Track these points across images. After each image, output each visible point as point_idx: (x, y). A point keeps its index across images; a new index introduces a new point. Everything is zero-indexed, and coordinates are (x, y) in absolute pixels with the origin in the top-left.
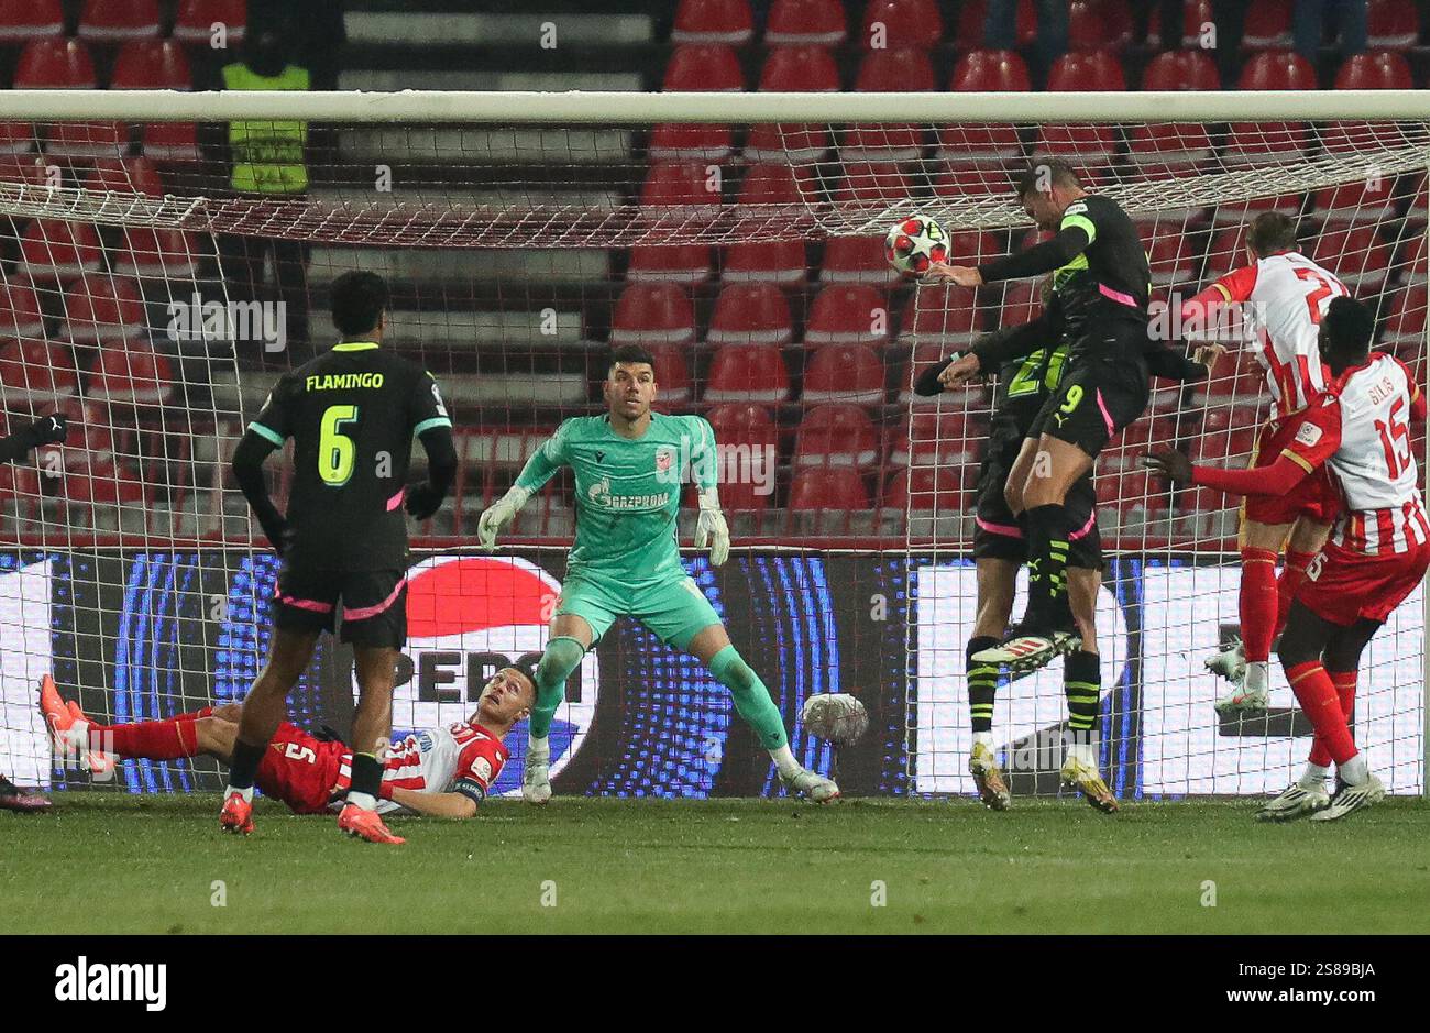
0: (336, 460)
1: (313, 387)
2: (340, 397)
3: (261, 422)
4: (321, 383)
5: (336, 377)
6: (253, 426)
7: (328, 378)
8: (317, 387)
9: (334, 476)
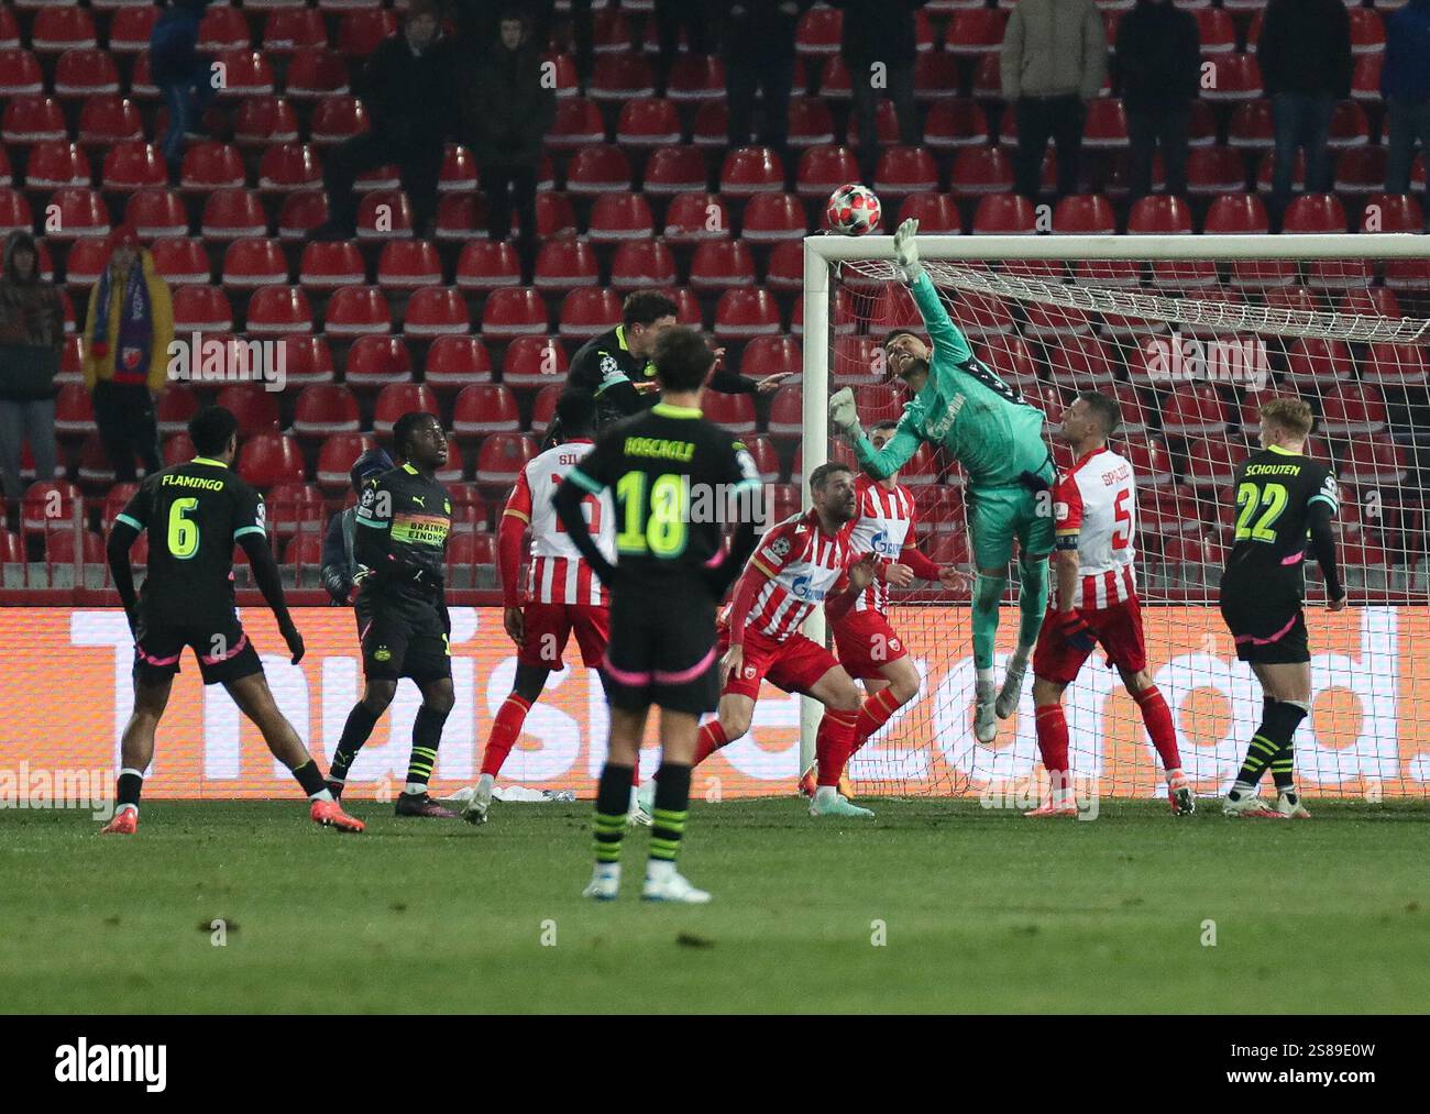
0: (183, 539)
1: (167, 482)
2: (186, 492)
3: (126, 513)
4: (174, 480)
5: (187, 478)
6: (120, 517)
7: (181, 477)
8: (171, 483)
9: (181, 550)
